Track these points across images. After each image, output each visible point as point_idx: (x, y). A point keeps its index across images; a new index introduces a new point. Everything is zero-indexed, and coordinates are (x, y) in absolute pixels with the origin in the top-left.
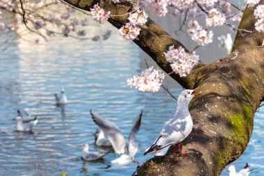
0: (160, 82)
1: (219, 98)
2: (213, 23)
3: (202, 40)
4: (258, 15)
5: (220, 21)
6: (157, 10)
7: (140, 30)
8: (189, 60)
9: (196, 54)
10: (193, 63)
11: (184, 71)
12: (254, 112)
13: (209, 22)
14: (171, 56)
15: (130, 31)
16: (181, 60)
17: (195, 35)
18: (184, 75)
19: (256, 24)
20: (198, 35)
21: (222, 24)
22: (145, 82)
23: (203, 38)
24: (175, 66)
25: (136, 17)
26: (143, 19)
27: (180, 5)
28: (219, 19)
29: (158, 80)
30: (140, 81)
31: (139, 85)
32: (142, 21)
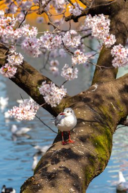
0: (35, 112)
1: (84, 123)
2: (78, 61)
3: (69, 76)
4: (115, 53)
5: (83, 60)
6: (31, 52)
7: (16, 69)
8: (59, 93)
9: (64, 88)
10: (62, 95)
11: (55, 102)
12: (112, 133)
13: (74, 61)
14: (44, 90)
15: (9, 70)
16: (52, 93)
17: (63, 72)
18: (55, 106)
19: (113, 61)
20: (65, 72)
21: (85, 62)
22: (23, 113)
23: (70, 74)
24: (47, 99)
25: (14, 59)
26: (19, 60)
27: (50, 47)
28: (82, 58)
29: (33, 110)
30: (18, 111)
31: (17, 115)
32: (19, 61)
